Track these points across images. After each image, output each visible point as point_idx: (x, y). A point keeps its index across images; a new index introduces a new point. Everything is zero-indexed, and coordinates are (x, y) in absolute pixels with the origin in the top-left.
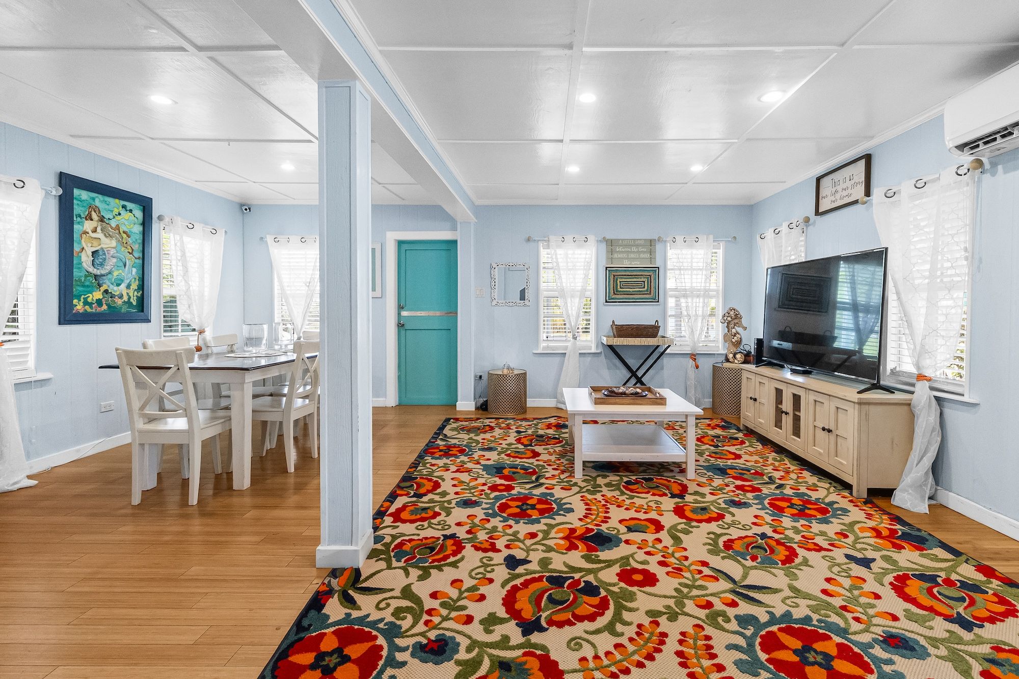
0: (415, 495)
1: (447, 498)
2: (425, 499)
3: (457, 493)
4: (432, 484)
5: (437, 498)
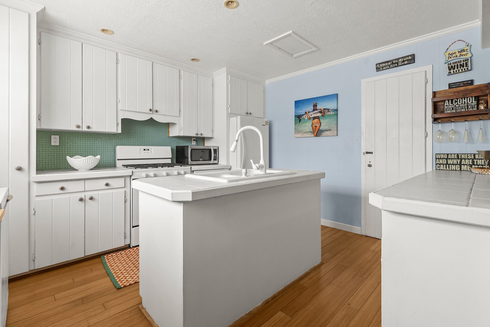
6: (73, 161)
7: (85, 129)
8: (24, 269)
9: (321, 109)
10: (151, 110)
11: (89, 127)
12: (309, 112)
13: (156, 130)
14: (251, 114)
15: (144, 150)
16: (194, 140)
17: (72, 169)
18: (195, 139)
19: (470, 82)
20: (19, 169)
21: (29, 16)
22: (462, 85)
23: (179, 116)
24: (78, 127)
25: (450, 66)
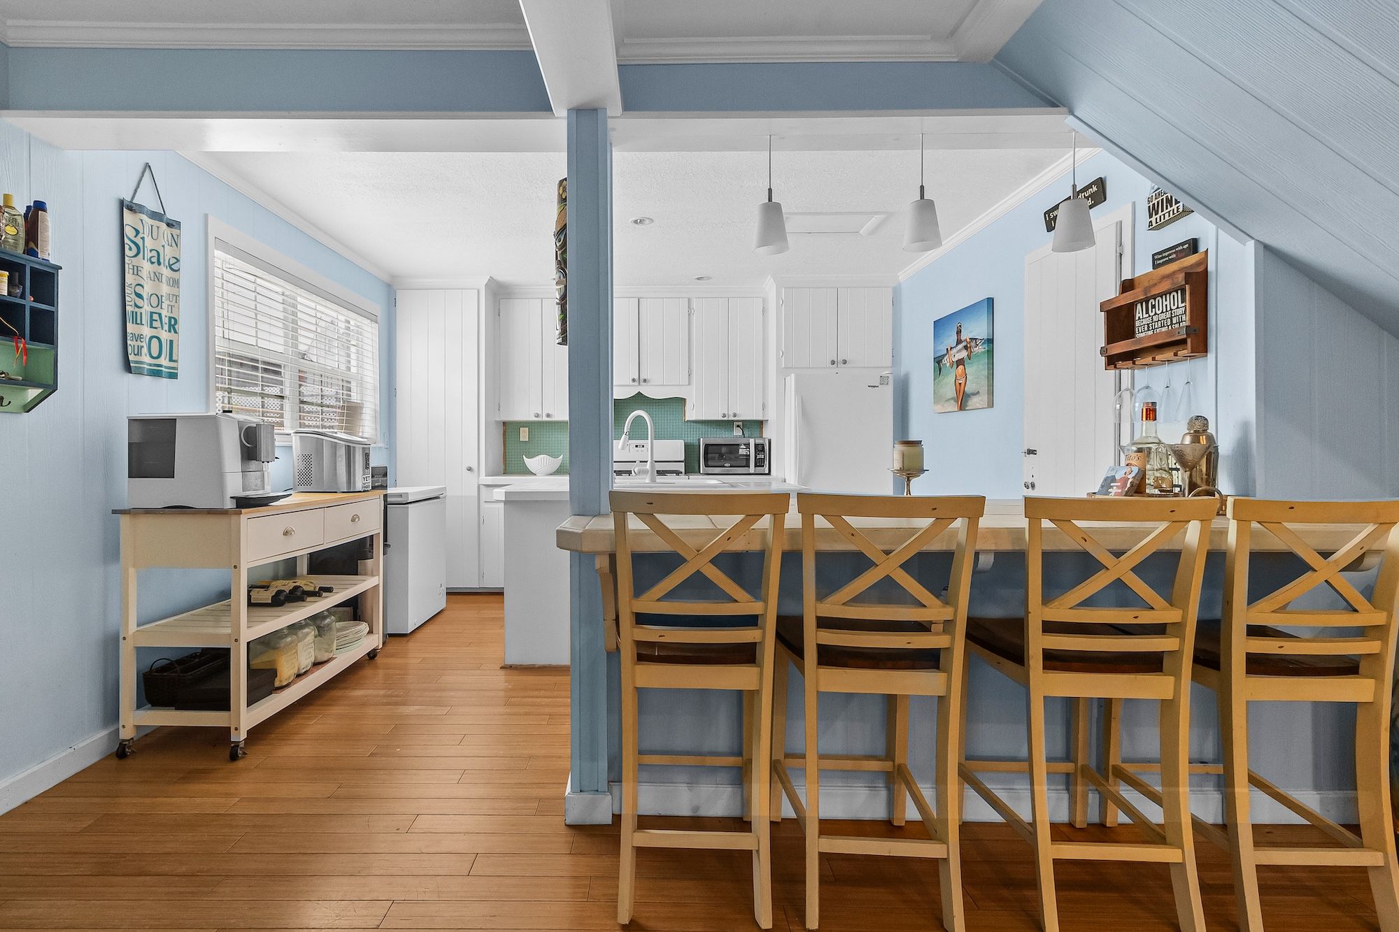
6: (531, 463)
7: (545, 419)
8: (472, 583)
9: (966, 340)
10: (634, 380)
11: (548, 415)
12: (951, 348)
13: (661, 411)
14: (844, 364)
15: (637, 446)
16: (738, 426)
17: (529, 473)
18: (740, 423)
19: (1187, 245)
20: (470, 469)
21: (478, 291)
22: (1174, 256)
23: (689, 384)
24: (537, 416)
25: (1151, 204)
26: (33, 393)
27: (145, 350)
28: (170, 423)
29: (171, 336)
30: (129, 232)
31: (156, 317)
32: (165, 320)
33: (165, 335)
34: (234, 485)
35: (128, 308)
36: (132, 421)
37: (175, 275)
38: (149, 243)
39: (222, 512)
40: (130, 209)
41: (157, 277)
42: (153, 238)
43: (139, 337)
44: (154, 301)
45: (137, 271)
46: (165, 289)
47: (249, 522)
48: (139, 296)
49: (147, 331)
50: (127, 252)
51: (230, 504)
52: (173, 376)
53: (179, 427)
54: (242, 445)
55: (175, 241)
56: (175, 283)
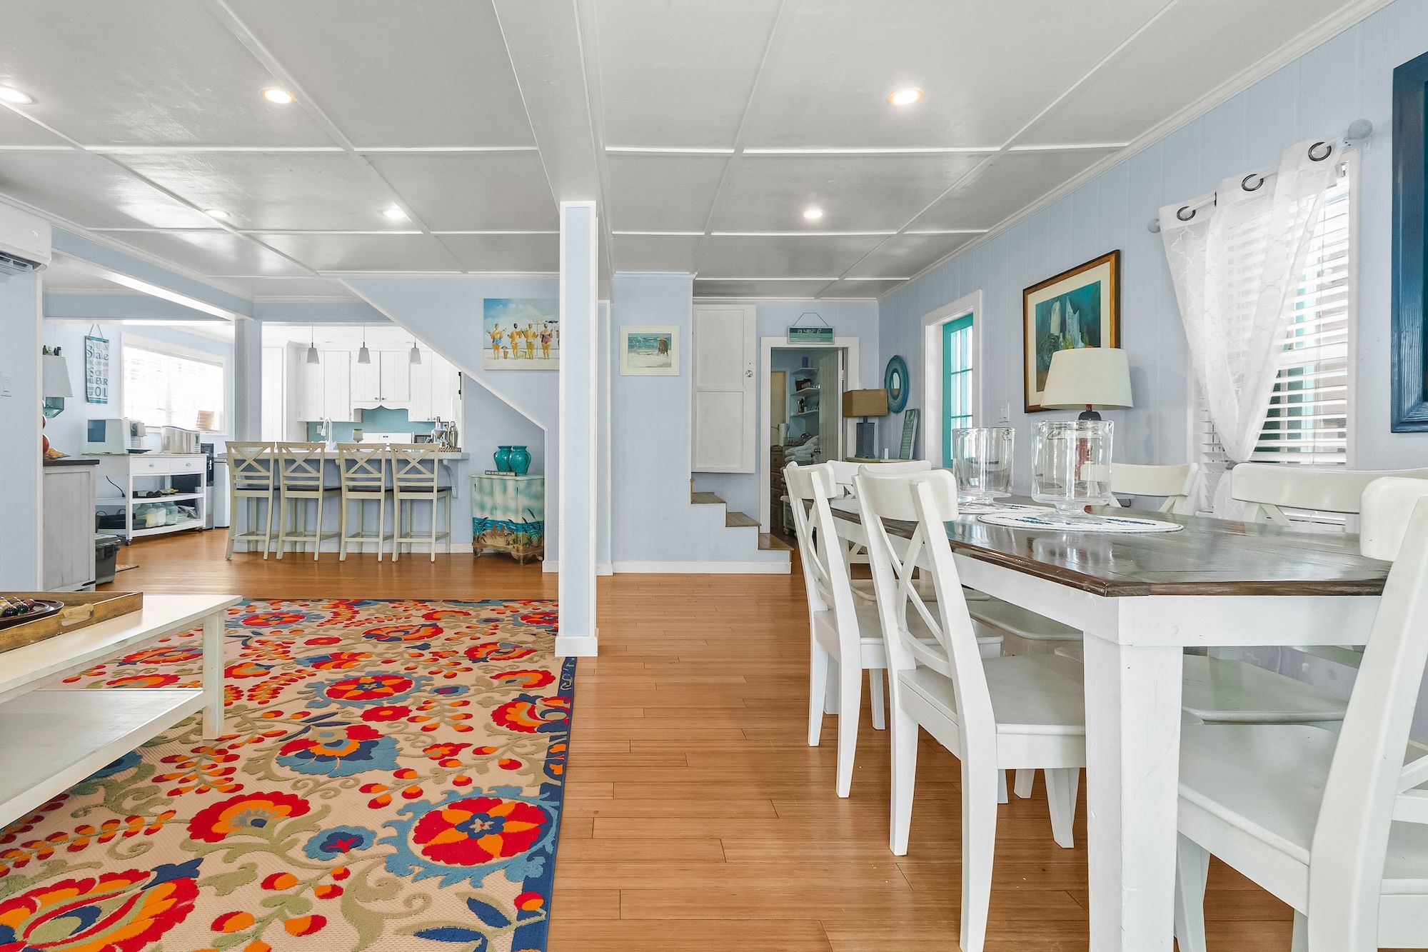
0: (533, 700)
1: (480, 697)
2: (515, 695)
3: (466, 703)
4: (508, 717)
5: (497, 696)
23: (409, 401)
24: (321, 419)
26: (56, 411)
27: (94, 393)
28: (104, 421)
29: (105, 386)
30: (88, 348)
31: (99, 382)
32: (102, 380)
33: (102, 386)
34: (128, 444)
35: (88, 377)
36: (89, 421)
37: (106, 361)
38: (96, 351)
39: (123, 455)
40: (89, 339)
41: (99, 363)
42: (97, 348)
43: (92, 388)
44: (98, 373)
45: (91, 362)
46: (102, 368)
47: (133, 459)
48: (92, 372)
49: (95, 386)
50: (87, 355)
51: (126, 452)
52: (106, 403)
53: (107, 422)
54: (131, 431)
55: (107, 348)
56: (107, 365)
